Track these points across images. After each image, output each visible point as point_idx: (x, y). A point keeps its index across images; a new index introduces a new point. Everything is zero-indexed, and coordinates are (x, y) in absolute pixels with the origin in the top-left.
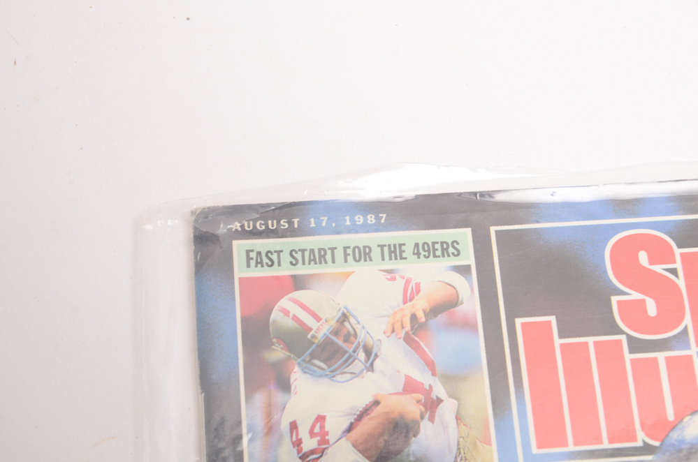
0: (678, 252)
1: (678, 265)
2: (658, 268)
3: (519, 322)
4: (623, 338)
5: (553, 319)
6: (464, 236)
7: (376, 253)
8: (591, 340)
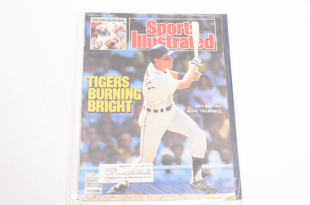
0: (157, 23)
1: (157, 25)
2: (154, 26)
3: (132, 31)
4: (147, 34)
5: (137, 31)
6: (125, 19)
7: (112, 20)
8: (142, 34)
